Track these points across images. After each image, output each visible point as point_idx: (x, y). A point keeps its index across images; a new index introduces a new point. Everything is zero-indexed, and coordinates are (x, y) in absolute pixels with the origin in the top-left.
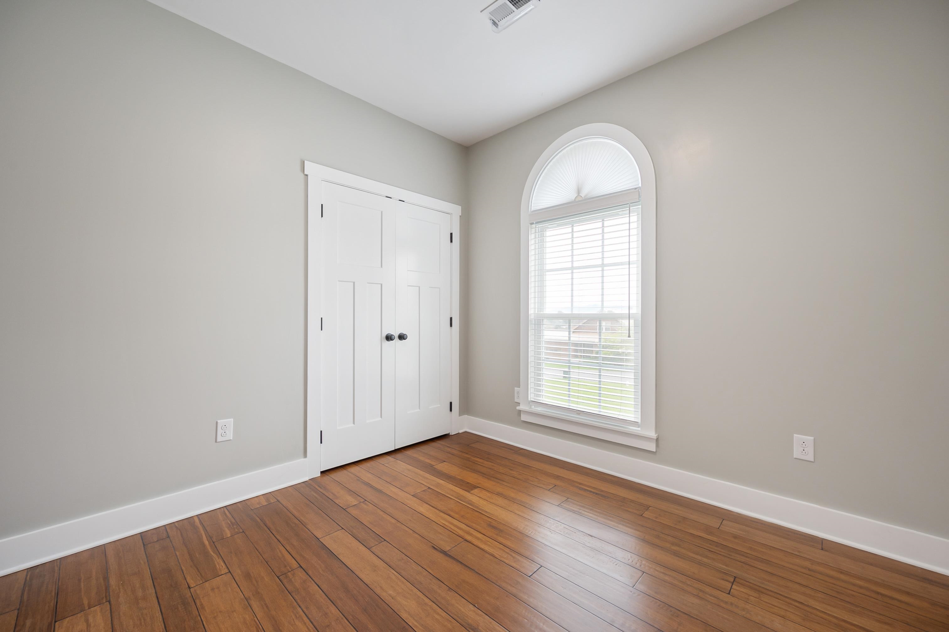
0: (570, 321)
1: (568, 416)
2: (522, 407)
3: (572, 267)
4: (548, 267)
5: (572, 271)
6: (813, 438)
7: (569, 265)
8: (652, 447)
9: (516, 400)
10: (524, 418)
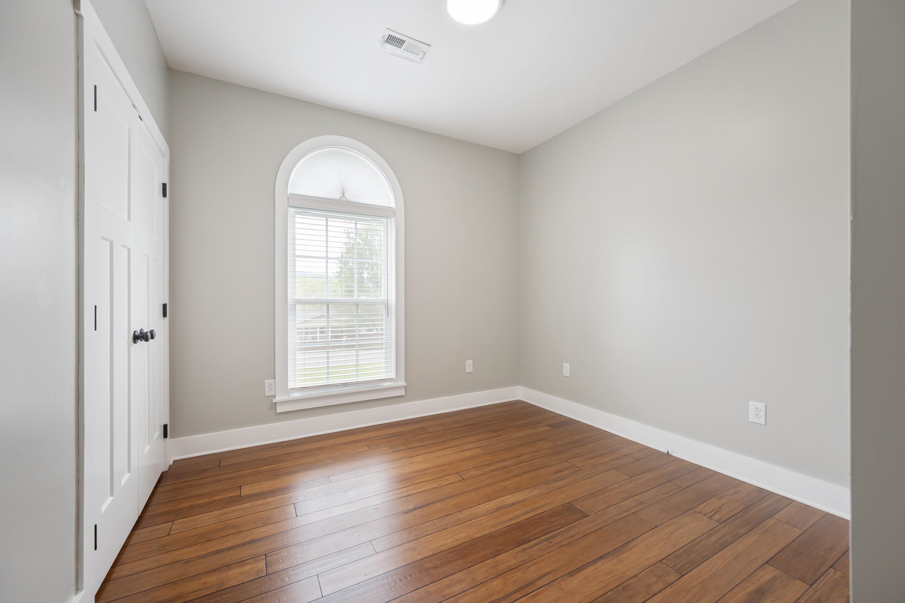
0: (328, 306)
1: (333, 391)
2: (277, 399)
3: (326, 257)
4: (297, 253)
5: (326, 260)
6: (472, 361)
7: (324, 255)
8: (402, 392)
9: (267, 393)
10: (280, 409)
